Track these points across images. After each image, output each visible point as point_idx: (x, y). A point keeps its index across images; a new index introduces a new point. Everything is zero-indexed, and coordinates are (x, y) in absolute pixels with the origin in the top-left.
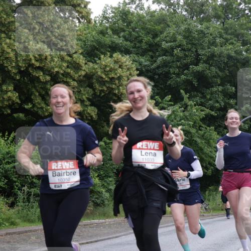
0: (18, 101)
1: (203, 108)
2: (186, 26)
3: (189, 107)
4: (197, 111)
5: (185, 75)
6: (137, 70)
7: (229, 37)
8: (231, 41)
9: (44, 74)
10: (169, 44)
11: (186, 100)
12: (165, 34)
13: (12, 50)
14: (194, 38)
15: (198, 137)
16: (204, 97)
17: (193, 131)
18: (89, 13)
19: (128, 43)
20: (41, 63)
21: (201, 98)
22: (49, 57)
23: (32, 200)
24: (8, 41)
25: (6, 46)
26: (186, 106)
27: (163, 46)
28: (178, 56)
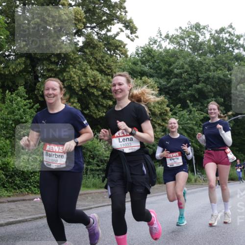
1: (202, 112)
2: (190, 59)
3: (193, 112)
4: (198, 114)
5: (191, 91)
6: (158, 87)
7: (219, 65)
8: (220, 68)
9: (97, 90)
10: (179, 71)
11: (191, 107)
12: (176, 64)
13: (77, 76)
14: (196, 66)
16: (202, 105)
17: (196, 128)
18: (126, 51)
19: (152, 70)
20: (95, 83)
21: (201, 106)
22: (100, 80)
23: (89, 173)
24: (74, 70)
25: (72, 73)
26: (190, 111)
27: (175, 72)
28: (185, 79)
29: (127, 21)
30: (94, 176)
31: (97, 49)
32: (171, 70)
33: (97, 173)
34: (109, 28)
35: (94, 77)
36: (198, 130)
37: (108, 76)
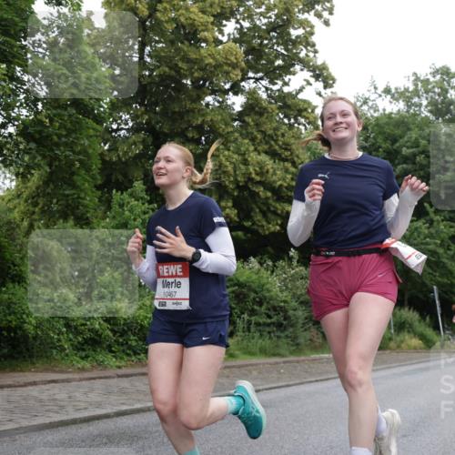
0: (236, 219)
1: (452, 224)
3: (435, 224)
4: (445, 226)
10: (411, 150)
11: (432, 215)
12: (406, 139)
13: (231, 163)
15: (447, 259)
17: (441, 251)
18: (316, 119)
20: (262, 176)
22: (271, 171)
23: (253, 329)
24: (226, 153)
25: (223, 159)
26: (431, 222)
27: (404, 153)
28: (421, 165)
29: (317, 67)
30: (261, 335)
31: (266, 115)
32: (395, 150)
33: (268, 329)
34: (286, 79)
35: (261, 165)
36: (445, 255)
37: (286, 163)
